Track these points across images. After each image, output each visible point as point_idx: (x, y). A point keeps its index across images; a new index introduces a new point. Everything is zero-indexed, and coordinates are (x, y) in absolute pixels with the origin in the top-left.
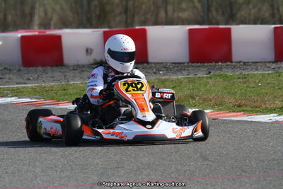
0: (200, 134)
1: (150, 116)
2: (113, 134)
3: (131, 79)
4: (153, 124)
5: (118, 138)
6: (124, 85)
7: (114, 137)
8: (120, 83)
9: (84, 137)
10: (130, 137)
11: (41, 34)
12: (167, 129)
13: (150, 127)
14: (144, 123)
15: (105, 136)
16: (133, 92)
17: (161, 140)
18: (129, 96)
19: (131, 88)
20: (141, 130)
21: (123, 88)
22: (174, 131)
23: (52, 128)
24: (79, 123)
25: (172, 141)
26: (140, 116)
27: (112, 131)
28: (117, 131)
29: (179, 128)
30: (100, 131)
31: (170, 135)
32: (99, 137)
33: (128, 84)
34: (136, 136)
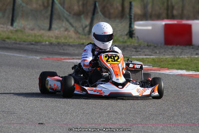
0: (156, 93)
1: (122, 80)
2: (95, 91)
3: (111, 53)
4: (123, 85)
5: (98, 94)
6: (106, 57)
7: (96, 93)
8: (103, 55)
9: (75, 92)
10: (107, 94)
11: (179, 23)
12: (133, 89)
13: (121, 87)
14: (117, 84)
15: (89, 92)
16: (111, 62)
17: (128, 97)
18: (109, 65)
19: (110, 60)
20: (114, 89)
21: (104, 59)
22: (138, 91)
23: (55, 85)
24: (73, 83)
25: (136, 98)
26: (114, 79)
27: (94, 89)
28: (98, 89)
29: (142, 89)
30: (86, 88)
31: (135, 93)
32: (85, 93)
33: (109, 56)
34: (111, 93)
